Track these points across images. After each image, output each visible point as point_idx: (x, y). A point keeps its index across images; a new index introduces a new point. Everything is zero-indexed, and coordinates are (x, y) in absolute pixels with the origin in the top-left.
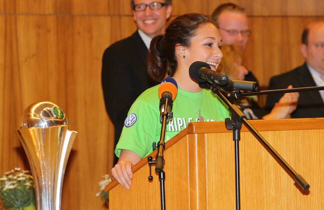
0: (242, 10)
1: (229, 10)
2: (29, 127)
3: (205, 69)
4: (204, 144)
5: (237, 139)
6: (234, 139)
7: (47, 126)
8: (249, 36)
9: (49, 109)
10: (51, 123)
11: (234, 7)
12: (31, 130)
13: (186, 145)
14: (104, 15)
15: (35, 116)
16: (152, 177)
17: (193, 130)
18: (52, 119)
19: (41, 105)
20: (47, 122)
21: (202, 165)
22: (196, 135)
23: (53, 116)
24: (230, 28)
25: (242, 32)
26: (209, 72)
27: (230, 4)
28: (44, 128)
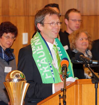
0: (79, 12)
1: (74, 11)
2: (9, 81)
3: (82, 56)
4: (82, 89)
5: (96, 87)
6: (95, 88)
7: (17, 82)
8: (81, 23)
9: (18, 74)
10: (19, 80)
11: (75, 10)
12: (10, 83)
13: (74, 89)
14: (22, 16)
15: (12, 77)
16: (61, 103)
17: (77, 83)
18: (19, 78)
19: (15, 72)
20: (17, 79)
21: (81, 98)
22: (79, 85)
23: (20, 77)
24: (73, 19)
25: (79, 21)
26: (84, 58)
27: (74, 9)
28: (16, 82)
